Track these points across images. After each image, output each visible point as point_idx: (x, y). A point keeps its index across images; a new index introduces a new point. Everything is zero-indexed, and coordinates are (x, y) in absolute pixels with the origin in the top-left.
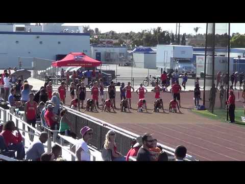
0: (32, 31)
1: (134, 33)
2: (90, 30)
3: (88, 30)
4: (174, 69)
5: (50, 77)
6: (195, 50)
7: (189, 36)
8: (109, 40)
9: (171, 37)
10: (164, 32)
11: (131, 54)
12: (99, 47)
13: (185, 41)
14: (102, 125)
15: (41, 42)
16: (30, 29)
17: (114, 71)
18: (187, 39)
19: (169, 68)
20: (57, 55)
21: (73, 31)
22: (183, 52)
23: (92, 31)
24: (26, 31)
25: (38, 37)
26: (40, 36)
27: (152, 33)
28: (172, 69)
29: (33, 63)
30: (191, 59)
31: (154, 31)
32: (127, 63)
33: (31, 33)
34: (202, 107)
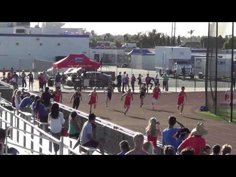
0: (32, 33)
2: (87, 32)
3: (85, 32)
5: (51, 78)
6: (193, 51)
8: (106, 42)
9: (166, 40)
10: (159, 34)
12: (97, 49)
13: (181, 43)
14: (113, 128)
15: (41, 44)
17: (114, 72)
19: (168, 69)
20: (56, 57)
21: (73, 33)
22: (182, 53)
23: (89, 33)
24: (26, 33)
25: (38, 39)
26: (40, 38)
27: (147, 36)
29: (33, 64)
30: (189, 60)
32: (125, 65)
33: (31, 35)
34: (204, 108)
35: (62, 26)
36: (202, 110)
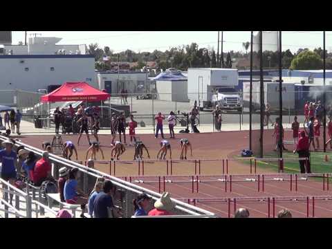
0: (14, 53)
2: (98, 50)
3: (96, 49)
4: (212, 101)
5: (39, 117)
6: (240, 74)
7: (238, 55)
8: (123, 63)
10: (201, 50)
11: (154, 82)
12: (109, 73)
13: (231, 62)
15: (27, 69)
16: (12, 51)
17: (129, 106)
18: (233, 59)
19: (206, 100)
20: (49, 87)
21: (71, 53)
23: (101, 51)
24: (6, 53)
25: (22, 62)
26: (26, 60)
27: (185, 52)
28: (210, 102)
29: (15, 98)
30: (235, 86)
31: (188, 49)
32: (148, 95)
33: (12, 56)
34: (248, 152)
35: (57, 42)
36: (243, 156)
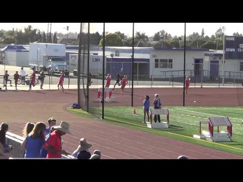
1: (5, 31)
4: (47, 67)
6: (68, 48)
7: (60, 35)
9: (42, 36)
10: (35, 30)
11: (4, 52)
13: (57, 39)
18: (58, 38)
19: (42, 66)
27: (23, 31)
30: (63, 57)
31: (25, 29)
34: (77, 105)
36: (74, 108)
